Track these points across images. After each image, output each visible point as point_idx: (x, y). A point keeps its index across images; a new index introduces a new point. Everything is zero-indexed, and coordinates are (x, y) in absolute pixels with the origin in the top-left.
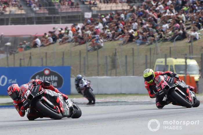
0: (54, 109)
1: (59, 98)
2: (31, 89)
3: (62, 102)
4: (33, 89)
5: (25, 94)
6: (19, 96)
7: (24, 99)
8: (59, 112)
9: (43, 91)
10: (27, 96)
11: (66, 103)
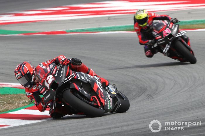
0: (91, 101)
1: (97, 83)
2: (54, 73)
3: (102, 90)
4: (57, 73)
5: (45, 81)
6: (32, 81)
7: (44, 89)
8: (99, 105)
9: (73, 74)
10: (48, 84)
11: (107, 91)
